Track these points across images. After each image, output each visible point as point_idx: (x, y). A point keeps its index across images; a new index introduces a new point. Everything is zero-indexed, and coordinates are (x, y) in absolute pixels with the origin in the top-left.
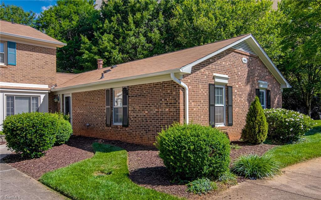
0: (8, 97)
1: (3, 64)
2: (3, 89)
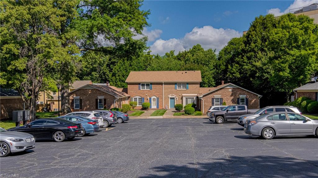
0: (186, 98)
1: (185, 89)
2: (185, 96)
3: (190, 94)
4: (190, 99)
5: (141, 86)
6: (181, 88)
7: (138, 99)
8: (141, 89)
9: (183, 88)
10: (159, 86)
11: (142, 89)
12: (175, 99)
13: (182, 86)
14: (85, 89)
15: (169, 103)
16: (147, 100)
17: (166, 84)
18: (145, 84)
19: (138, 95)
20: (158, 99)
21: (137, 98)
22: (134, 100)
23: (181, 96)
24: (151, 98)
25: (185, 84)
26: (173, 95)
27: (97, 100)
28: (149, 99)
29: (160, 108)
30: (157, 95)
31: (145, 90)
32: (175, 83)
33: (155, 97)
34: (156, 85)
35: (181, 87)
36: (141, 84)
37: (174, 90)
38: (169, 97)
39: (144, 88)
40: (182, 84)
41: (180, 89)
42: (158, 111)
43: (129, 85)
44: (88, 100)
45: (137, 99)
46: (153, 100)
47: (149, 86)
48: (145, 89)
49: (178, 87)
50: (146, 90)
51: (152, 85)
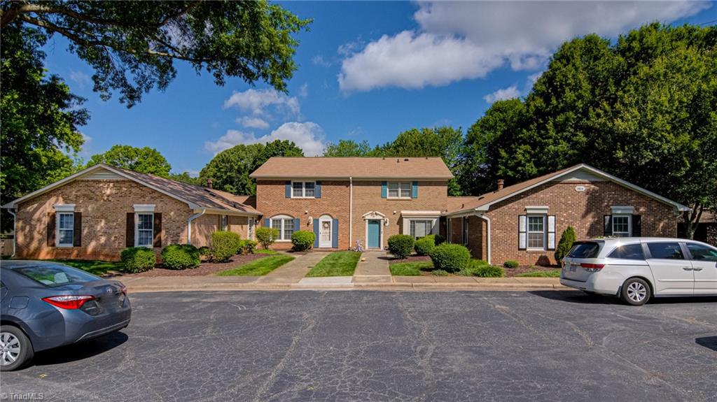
0: (411, 221)
1: (409, 198)
2: (408, 216)
3: (421, 209)
4: (422, 224)
5: (292, 189)
6: (397, 195)
7: (283, 221)
8: (292, 197)
9: (402, 196)
10: (341, 190)
11: (294, 195)
12: (382, 223)
13: (400, 190)
14: (94, 181)
15: (365, 235)
16: (308, 224)
17: (359, 182)
18: (304, 185)
19: (285, 212)
20: (336, 222)
21: (280, 221)
22: (273, 226)
23: (399, 217)
24: (318, 220)
25: (409, 183)
26: (376, 214)
27: (130, 216)
28: (312, 223)
29: (341, 246)
30: (335, 212)
31: (302, 199)
32: (383, 182)
33: (329, 217)
34: (332, 186)
35: (397, 191)
36: (292, 183)
37: (378, 199)
38: (367, 218)
39: (300, 193)
40: (400, 184)
41: (397, 198)
42: (336, 255)
43: (261, 186)
44: (103, 217)
45: (280, 223)
46: (323, 225)
47: (313, 188)
48: (301, 195)
49: (390, 191)
50: (306, 199)
51: (322, 186)
